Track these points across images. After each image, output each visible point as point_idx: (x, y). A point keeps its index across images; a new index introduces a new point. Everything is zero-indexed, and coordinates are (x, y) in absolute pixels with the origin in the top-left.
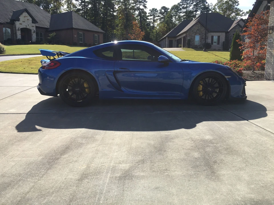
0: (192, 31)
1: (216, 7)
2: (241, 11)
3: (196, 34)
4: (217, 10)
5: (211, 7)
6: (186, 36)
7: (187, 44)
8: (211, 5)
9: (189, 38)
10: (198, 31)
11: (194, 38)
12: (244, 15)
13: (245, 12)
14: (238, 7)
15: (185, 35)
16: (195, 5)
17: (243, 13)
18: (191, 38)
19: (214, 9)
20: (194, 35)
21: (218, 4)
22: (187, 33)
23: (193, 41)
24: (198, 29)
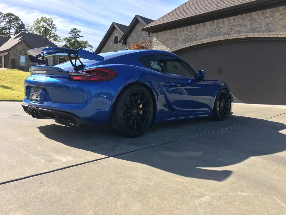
0: (16, 50)
1: (33, 28)
2: (59, 37)
3: (21, 54)
4: (34, 32)
5: (27, 27)
6: (9, 55)
7: (11, 64)
8: (27, 25)
9: (12, 58)
10: (23, 51)
11: (20, 58)
12: (61, 41)
13: (62, 39)
14: (56, 33)
15: (7, 53)
16: (8, 22)
17: (60, 40)
18: (16, 58)
19: (31, 30)
20: (18, 55)
21: (35, 26)
22: (10, 52)
23: (18, 61)
24: (23, 49)
